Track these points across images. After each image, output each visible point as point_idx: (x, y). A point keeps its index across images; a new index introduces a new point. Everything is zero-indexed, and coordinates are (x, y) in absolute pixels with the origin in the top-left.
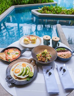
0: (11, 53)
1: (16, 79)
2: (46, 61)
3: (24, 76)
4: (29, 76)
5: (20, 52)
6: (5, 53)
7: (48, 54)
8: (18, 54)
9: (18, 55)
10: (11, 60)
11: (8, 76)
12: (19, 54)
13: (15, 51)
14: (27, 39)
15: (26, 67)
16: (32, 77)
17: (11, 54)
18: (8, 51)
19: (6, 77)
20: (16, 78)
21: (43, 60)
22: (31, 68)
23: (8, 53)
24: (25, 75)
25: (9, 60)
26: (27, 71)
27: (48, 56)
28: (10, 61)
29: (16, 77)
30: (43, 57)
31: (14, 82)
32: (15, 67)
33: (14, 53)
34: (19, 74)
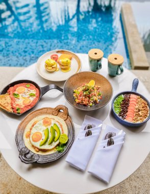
0: (21, 93)
1: (38, 152)
2: (91, 104)
3: (51, 144)
4: (60, 143)
5: (38, 91)
6: (10, 94)
7: (96, 91)
8: (34, 95)
9: (35, 97)
10: (22, 109)
11: (21, 150)
12: (37, 97)
13: (29, 89)
14: (52, 62)
15: (52, 125)
16: (67, 143)
17: (20, 97)
18: (15, 90)
19: (19, 153)
20: (38, 150)
21: (84, 103)
22: (61, 126)
23: (14, 94)
24: (54, 142)
25: (17, 110)
26: (56, 133)
27: (95, 95)
28: (19, 112)
29: (38, 148)
30: (86, 98)
31: (36, 158)
32: (31, 129)
33: (28, 94)
34: (41, 142)
